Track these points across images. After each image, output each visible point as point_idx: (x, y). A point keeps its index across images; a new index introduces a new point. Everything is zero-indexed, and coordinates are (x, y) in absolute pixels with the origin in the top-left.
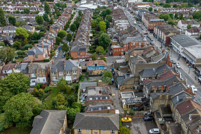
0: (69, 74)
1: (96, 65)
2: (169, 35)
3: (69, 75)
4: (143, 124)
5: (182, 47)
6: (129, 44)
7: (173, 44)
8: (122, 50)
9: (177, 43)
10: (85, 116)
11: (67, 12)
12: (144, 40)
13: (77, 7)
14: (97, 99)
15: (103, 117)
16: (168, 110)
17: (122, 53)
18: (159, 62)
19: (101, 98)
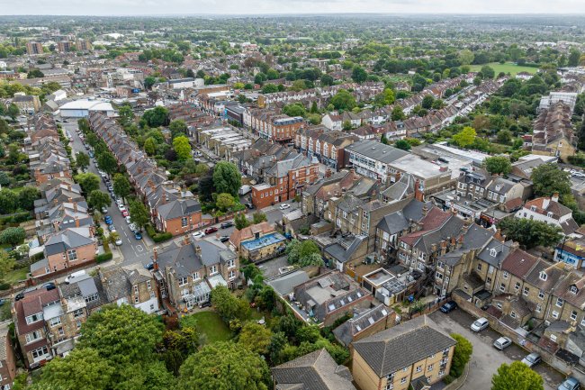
0: (214, 273)
1: (257, 235)
2: (342, 146)
3: (214, 275)
4: (448, 319)
5: (384, 164)
6: (288, 175)
7: (355, 162)
8: (277, 192)
9: (367, 158)
10: (387, 341)
11: (45, 127)
12: (313, 162)
13: (52, 110)
14: (342, 302)
15: (419, 330)
16: (474, 278)
17: (277, 199)
18: (405, 197)
19: (350, 299)
